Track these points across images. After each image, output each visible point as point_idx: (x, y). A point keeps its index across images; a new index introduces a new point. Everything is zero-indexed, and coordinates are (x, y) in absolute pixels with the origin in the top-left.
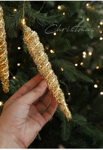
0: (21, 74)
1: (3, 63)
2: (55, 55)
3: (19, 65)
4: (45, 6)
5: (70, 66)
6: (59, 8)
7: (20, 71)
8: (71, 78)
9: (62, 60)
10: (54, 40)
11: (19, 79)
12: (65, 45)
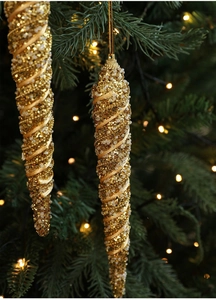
0: (77, 184)
1: (39, 151)
2: (169, 140)
3: (71, 161)
4: (150, 11)
5: (202, 171)
6: (187, 17)
7: (76, 178)
8: (207, 202)
9: (181, 154)
10: (168, 100)
11: (72, 197)
12: (199, 114)
